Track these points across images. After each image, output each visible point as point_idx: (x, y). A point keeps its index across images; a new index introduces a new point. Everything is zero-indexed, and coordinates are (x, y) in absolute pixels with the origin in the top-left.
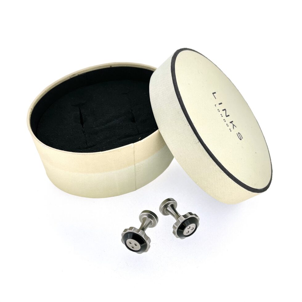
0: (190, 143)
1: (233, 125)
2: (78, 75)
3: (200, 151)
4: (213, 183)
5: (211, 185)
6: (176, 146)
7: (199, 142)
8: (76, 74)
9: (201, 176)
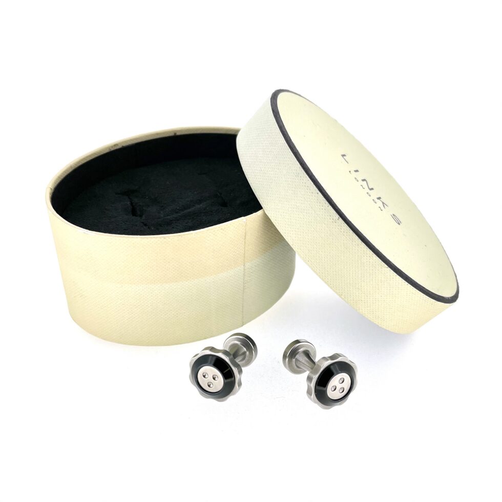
0: (325, 224)
1: (383, 203)
2: (123, 146)
3: (344, 235)
4: (370, 291)
5: (367, 296)
6: (299, 233)
7: (340, 219)
8: (119, 143)
9: (348, 281)
